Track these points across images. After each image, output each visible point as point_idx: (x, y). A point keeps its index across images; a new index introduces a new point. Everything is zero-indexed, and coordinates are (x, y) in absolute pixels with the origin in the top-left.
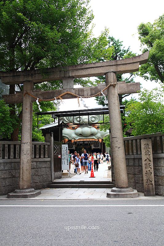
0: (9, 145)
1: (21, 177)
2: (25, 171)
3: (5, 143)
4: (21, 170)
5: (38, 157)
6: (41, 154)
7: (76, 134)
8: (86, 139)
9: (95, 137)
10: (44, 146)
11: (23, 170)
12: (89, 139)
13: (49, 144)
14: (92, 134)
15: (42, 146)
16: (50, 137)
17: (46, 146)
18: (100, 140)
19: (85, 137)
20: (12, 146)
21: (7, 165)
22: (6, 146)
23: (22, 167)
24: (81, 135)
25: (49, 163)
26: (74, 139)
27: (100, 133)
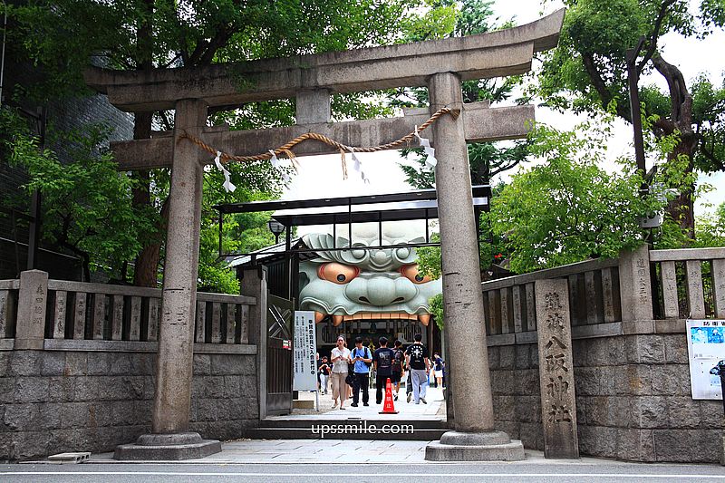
0: (127, 299)
1: (160, 396)
2: (172, 375)
3: (114, 289)
4: (161, 372)
5: (216, 338)
6: (228, 333)
7: (350, 297)
8: (381, 313)
9: (410, 307)
10: (239, 306)
11: (165, 372)
12: (390, 313)
13: (252, 300)
14: (400, 299)
15: (232, 308)
16: (258, 280)
17: (245, 309)
18: (425, 318)
19: (378, 307)
20: (136, 303)
21: (117, 358)
22: (118, 300)
23: (165, 365)
24: (363, 300)
25: (250, 360)
26: (341, 314)
27: (424, 295)
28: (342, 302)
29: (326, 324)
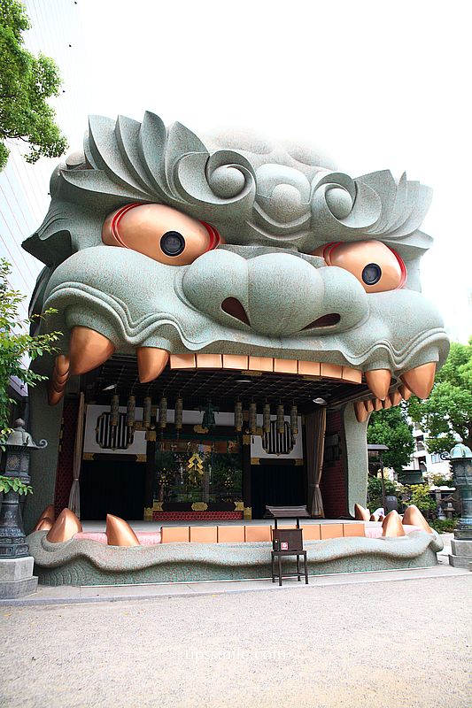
7: (193, 297)
9: (351, 346)
14: (331, 321)
18: (381, 381)
24: (233, 310)
26: (164, 343)
27: (385, 316)
28: (171, 307)
29: (107, 408)
